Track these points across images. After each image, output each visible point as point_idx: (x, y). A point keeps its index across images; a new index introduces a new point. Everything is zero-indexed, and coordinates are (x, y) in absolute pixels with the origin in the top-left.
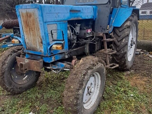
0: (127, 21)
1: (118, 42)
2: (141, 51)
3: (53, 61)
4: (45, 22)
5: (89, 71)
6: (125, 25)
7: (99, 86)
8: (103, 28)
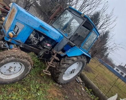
0: (75, 57)
1: (62, 63)
2: (82, 82)
3: (8, 41)
4: (17, 19)
5: (13, 58)
6: (73, 58)
7: (21, 73)
8: (57, 50)
